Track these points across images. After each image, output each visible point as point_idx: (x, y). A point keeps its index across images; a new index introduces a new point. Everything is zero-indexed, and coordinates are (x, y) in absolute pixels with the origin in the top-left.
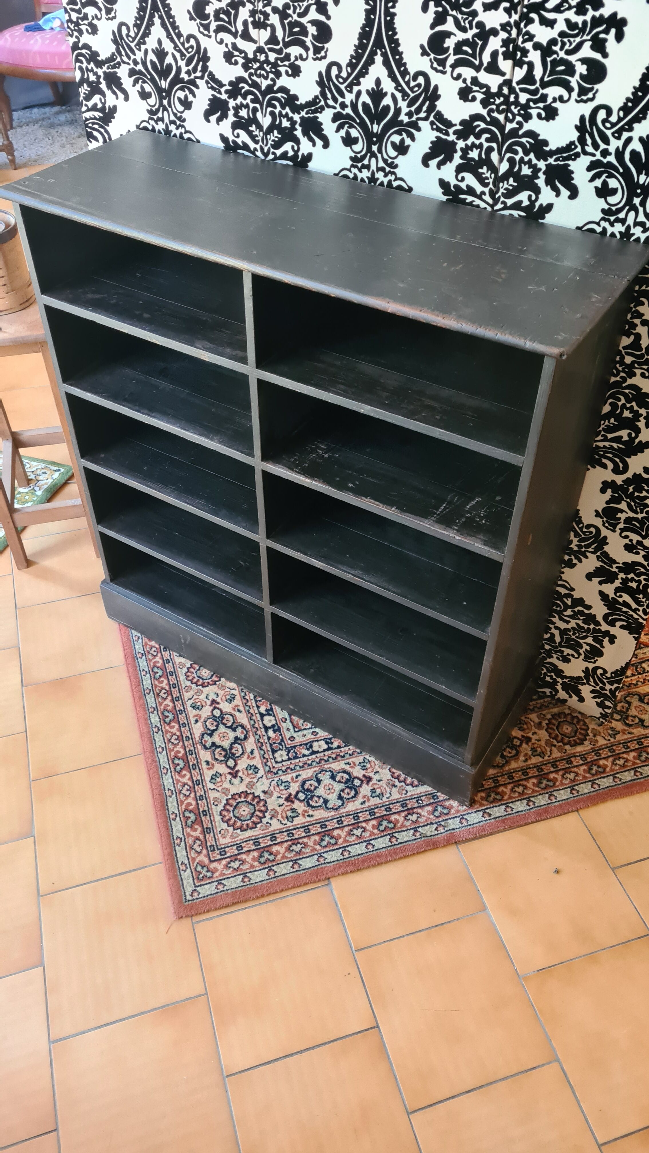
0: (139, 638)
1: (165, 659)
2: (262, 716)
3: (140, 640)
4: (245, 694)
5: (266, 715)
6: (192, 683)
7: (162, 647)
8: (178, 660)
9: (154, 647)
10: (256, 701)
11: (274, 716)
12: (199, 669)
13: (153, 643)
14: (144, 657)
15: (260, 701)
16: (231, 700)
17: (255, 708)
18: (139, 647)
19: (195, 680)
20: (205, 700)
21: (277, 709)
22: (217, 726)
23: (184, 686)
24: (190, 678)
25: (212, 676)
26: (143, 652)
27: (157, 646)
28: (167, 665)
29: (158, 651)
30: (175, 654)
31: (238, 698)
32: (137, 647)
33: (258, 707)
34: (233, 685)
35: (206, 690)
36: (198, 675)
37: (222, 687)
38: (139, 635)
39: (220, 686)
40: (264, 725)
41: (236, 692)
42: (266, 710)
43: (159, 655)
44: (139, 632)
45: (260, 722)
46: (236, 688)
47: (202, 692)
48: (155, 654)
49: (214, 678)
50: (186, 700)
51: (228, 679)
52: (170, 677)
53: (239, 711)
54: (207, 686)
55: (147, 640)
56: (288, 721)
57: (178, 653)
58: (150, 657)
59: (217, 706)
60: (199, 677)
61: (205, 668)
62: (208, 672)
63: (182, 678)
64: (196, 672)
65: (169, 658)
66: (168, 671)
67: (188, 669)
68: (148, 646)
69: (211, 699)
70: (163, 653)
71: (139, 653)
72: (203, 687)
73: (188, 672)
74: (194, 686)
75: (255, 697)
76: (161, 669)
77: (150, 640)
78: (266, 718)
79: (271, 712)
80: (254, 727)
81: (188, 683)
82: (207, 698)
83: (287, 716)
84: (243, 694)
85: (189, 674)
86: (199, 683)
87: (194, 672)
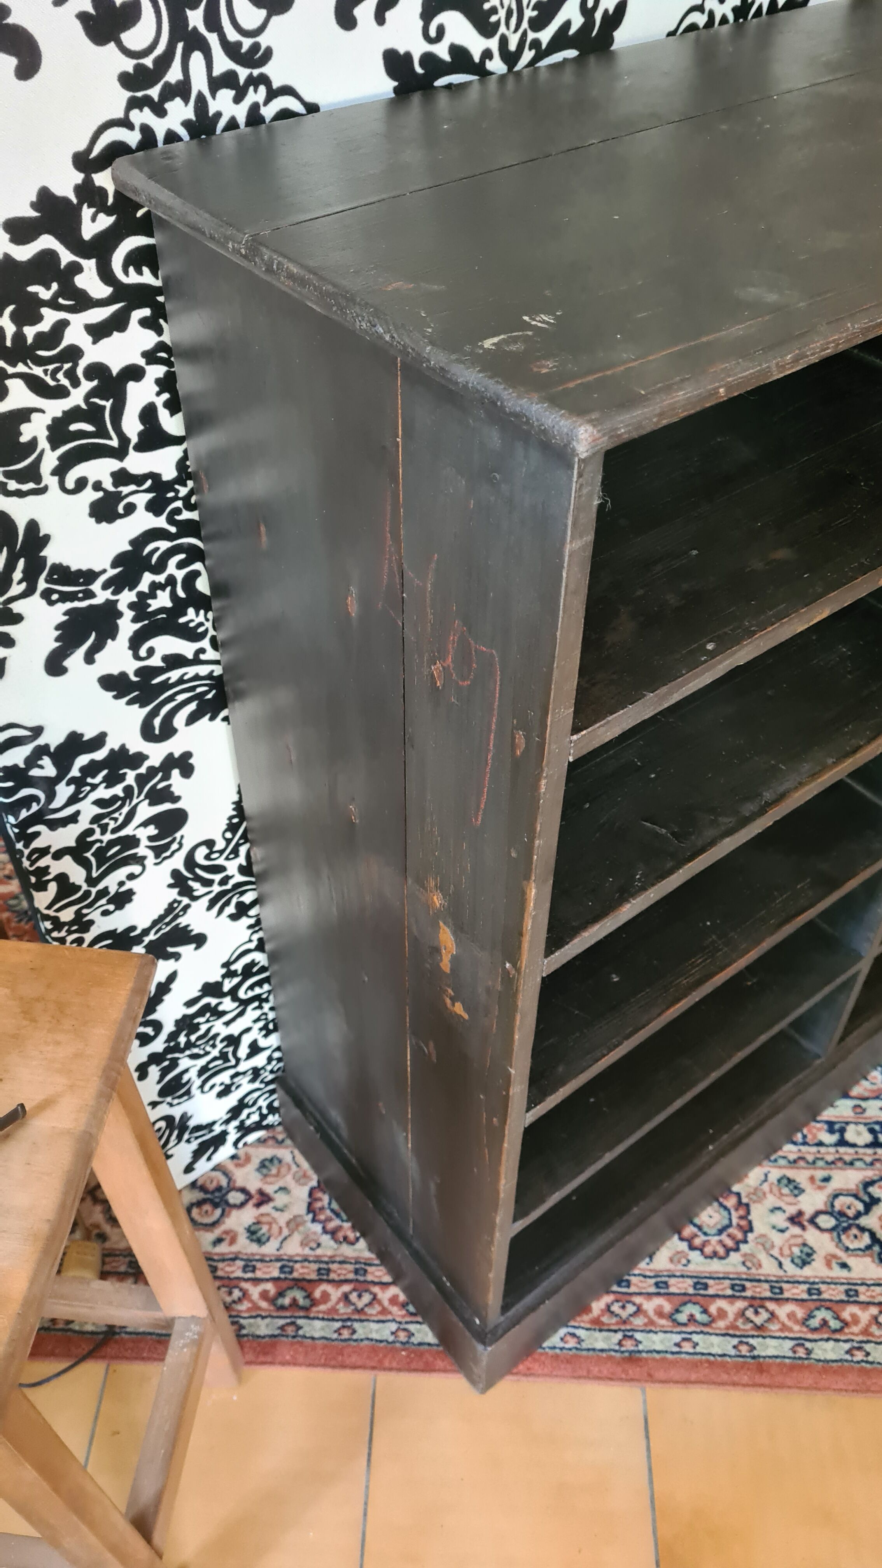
0: (573, 1335)
1: (653, 1290)
2: (842, 1142)
3: (581, 1333)
4: (784, 1157)
5: (842, 1136)
6: (737, 1249)
7: (615, 1288)
8: (662, 1260)
9: (608, 1306)
10: (805, 1143)
11: (847, 1123)
12: (700, 1228)
13: (597, 1306)
14: (638, 1336)
15: (805, 1137)
16: (796, 1188)
17: (823, 1150)
18: (600, 1341)
19: (730, 1243)
20: (787, 1235)
21: (828, 1114)
22: (862, 1229)
23: (744, 1269)
24: (721, 1251)
25: (721, 1205)
26: (619, 1336)
27: (608, 1299)
28: (672, 1290)
29: (625, 1299)
30: (643, 1265)
31: (791, 1173)
32: (600, 1345)
33: (820, 1144)
34: (755, 1176)
35: (759, 1227)
36: (714, 1231)
37: (758, 1194)
38: (563, 1331)
39: (754, 1197)
40: (867, 1146)
41: (775, 1174)
42: (831, 1131)
43: (638, 1300)
44: (555, 1330)
45: (861, 1151)
46: (765, 1170)
47: (763, 1236)
48: (631, 1309)
49: (731, 1202)
50: (781, 1273)
51: (739, 1180)
52: (711, 1291)
53: (827, 1179)
54: (750, 1222)
55: (586, 1318)
56: (863, 1104)
57: (643, 1259)
58: (639, 1321)
59: (807, 1216)
60: (720, 1232)
61: (697, 1215)
62: (709, 1210)
63: (716, 1266)
64: (705, 1234)
65: (653, 1281)
66: (691, 1291)
67: (692, 1248)
68: (605, 1319)
69: (787, 1224)
70: (633, 1289)
71: (620, 1343)
72: (751, 1230)
73: (702, 1250)
74: (744, 1248)
75: (795, 1143)
76: (685, 1304)
77: (587, 1309)
78: (850, 1136)
79: (837, 1127)
80: (872, 1164)
81: (735, 1257)
82: (782, 1231)
83: (850, 1103)
84: (782, 1162)
85: (708, 1250)
86: (739, 1235)
87: (704, 1238)
